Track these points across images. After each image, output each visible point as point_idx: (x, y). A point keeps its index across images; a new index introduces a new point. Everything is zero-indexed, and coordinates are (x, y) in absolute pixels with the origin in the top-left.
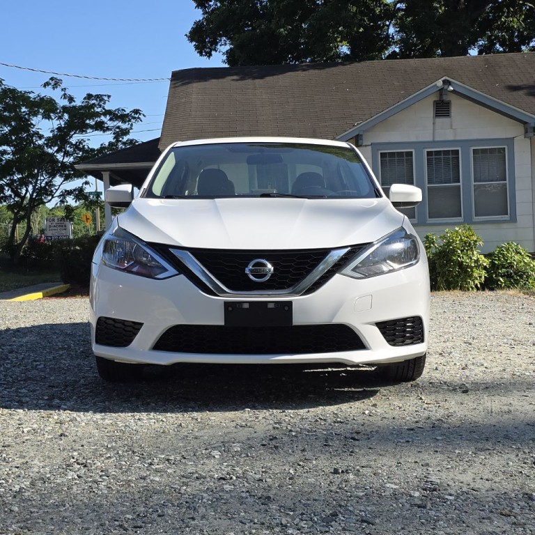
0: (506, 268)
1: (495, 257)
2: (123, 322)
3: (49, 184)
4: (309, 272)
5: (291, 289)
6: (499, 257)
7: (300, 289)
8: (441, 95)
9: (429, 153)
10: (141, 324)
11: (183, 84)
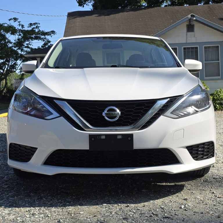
0: (220, 100)
1: (215, 95)
2: (25, 147)
3: (15, 64)
4: (144, 114)
5: (132, 126)
6: (216, 95)
7: (138, 125)
8: (190, 22)
9: (184, 49)
10: (36, 149)
11: (73, 18)
